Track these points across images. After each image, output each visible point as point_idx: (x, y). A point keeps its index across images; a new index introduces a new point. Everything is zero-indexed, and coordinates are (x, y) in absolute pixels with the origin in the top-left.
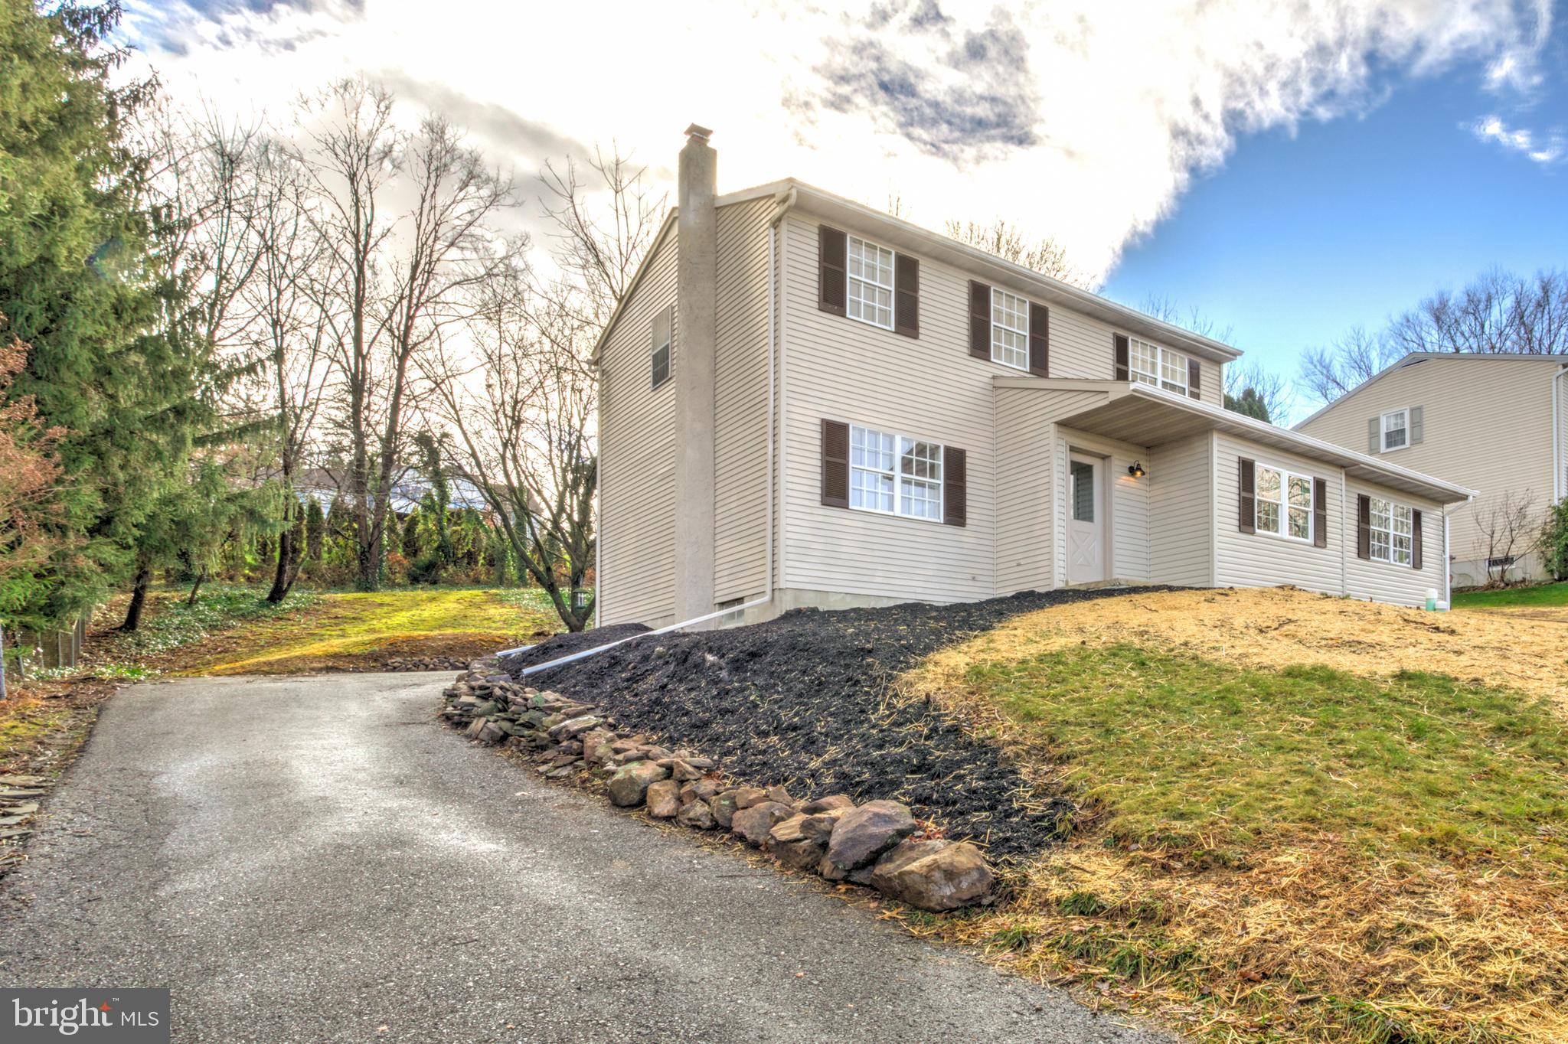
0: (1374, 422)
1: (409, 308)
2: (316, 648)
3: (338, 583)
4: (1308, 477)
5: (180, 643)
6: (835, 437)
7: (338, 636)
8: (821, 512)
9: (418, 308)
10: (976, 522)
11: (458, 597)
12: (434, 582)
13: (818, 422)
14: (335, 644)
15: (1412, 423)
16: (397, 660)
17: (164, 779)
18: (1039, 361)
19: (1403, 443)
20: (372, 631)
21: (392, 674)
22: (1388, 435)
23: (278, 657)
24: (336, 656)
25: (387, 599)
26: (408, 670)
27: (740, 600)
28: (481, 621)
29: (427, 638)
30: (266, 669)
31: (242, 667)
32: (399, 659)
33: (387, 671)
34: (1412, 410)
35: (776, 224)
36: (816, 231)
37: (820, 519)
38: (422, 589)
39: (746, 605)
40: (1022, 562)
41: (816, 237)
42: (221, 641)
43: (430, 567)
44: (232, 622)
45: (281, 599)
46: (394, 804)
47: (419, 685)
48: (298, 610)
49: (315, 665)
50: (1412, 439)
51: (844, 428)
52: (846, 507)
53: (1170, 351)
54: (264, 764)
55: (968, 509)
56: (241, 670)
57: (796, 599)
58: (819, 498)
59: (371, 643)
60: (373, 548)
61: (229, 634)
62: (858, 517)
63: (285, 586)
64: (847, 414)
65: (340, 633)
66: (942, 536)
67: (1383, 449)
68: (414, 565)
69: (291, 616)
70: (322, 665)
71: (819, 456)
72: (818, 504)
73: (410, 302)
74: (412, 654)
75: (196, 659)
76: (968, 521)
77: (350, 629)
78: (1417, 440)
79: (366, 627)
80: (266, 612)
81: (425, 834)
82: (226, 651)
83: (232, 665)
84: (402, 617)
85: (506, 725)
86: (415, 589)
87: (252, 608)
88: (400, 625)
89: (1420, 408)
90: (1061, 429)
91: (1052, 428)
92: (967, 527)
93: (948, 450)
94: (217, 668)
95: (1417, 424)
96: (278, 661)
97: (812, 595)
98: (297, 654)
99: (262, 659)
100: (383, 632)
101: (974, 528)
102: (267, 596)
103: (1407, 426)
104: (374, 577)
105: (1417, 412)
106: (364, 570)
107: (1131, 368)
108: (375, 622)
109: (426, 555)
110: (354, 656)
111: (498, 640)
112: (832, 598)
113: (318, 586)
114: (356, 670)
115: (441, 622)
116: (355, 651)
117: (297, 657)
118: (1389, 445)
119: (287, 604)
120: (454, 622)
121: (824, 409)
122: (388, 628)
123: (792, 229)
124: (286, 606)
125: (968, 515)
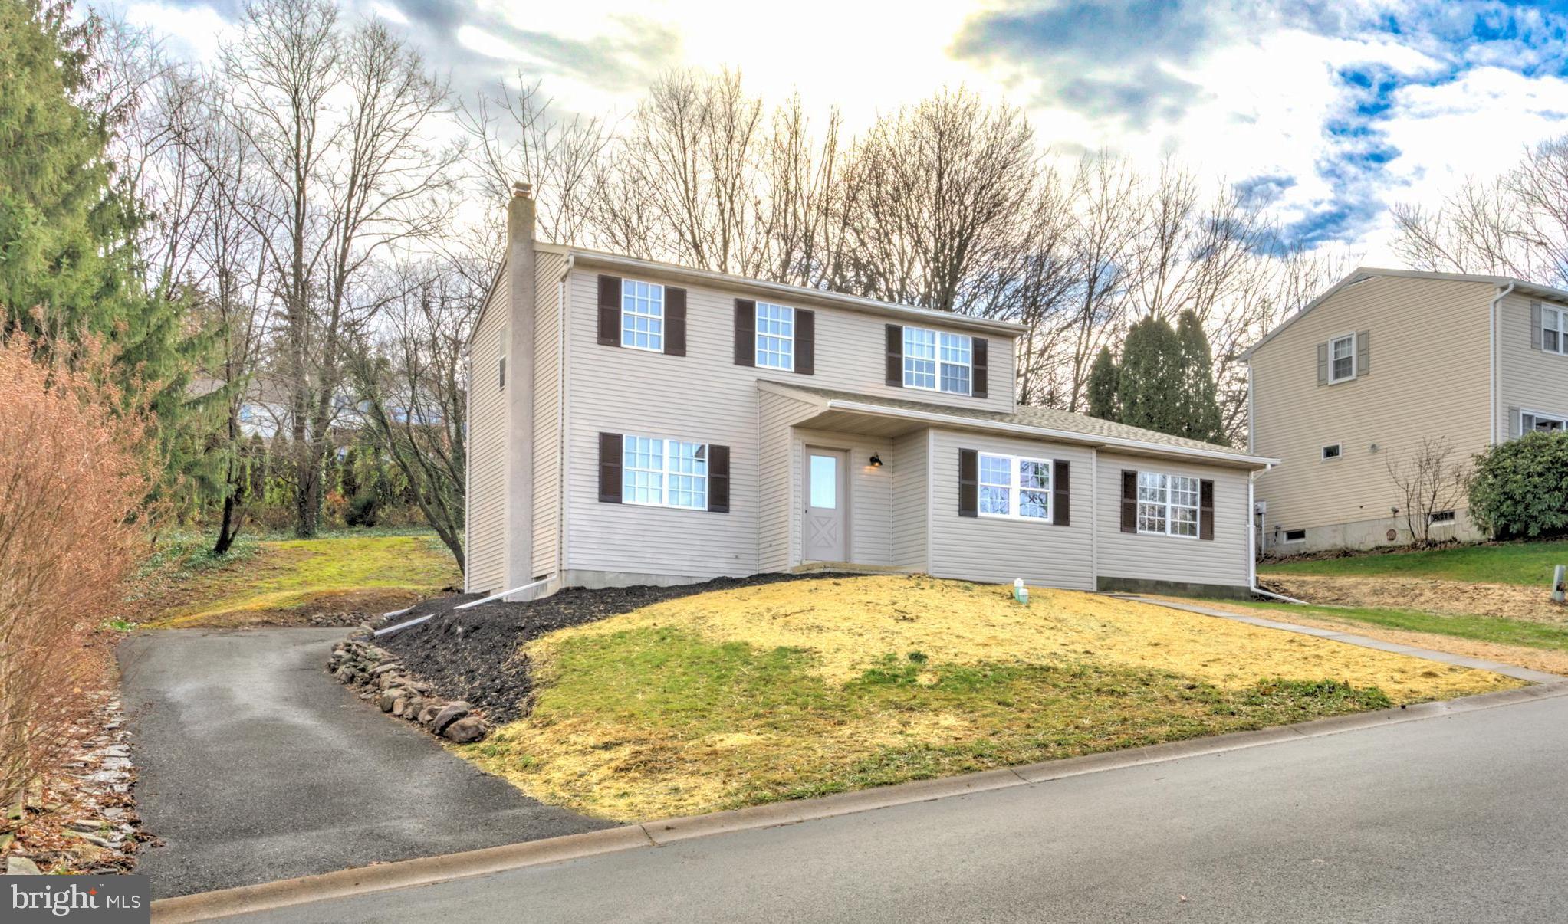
0: (1322, 348)
1: (347, 228)
2: (256, 603)
3: (278, 526)
4: (1046, 459)
5: (145, 595)
6: (610, 449)
7: (275, 588)
8: (597, 507)
9: (354, 228)
10: (739, 508)
11: (388, 544)
12: (370, 524)
13: (597, 435)
14: (272, 599)
15: (1359, 350)
16: (318, 616)
17: (170, 694)
18: (805, 361)
19: (1350, 374)
20: (304, 583)
21: (314, 630)
22: (1337, 364)
23: (224, 611)
24: (269, 611)
25: (322, 548)
26: (329, 625)
27: (544, 577)
28: (405, 572)
29: (347, 593)
30: (215, 622)
31: (196, 620)
32: (321, 615)
33: (311, 626)
34: (1358, 336)
35: (563, 279)
36: (596, 280)
37: (598, 513)
38: (358, 532)
39: (549, 579)
40: (774, 543)
41: (596, 285)
42: (177, 593)
43: (368, 506)
44: (185, 574)
45: (226, 550)
46: (278, 708)
47: (323, 641)
48: (241, 560)
49: (254, 619)
50: (1358, 370)
51: (618, 439)
52: (620, 502)
53: (951, 335)
54: (218, 688)
55: (731, 497)
56: (195, 624)
57: (577, 578)
58: (597, 496)
59: (300, 598)
60: (311, 490)
61: (182, 586)
62: (631, 510)
63: (231, 535)
64: (621, 426)
65: (276, 585)
66: (707, 522)
67: (1331, 381)
68: (352, 505)
69: (235, 567)
70: (259, 620)
71: (597, 463)
72: (597, 501)
73: (347, 223)
74: (334, 610)
75: (158, 612)
76: (731, 508)
77: (284, 580)
78: (1364, 372)
79: (298, 580)
80: (213, 562)
81: (287, 718)
82: (182, 604)
83: (188, 619)
84: (332, 569)
85: (353, 670)
86: (352, 532)
87: (202, 559)
88: (330, 577)
89: (1367, 334)
90: (798, 431)
91: (789, 430)
92: (731, 513)
93: (712, 448)
94: (176, 620)
95: (1364, 351)
96: (224, 614)
97: (590, 574)
98: (240, 608)
99: (211, 613)
100: (314, 585)
101: (736, 513)
102: (214, 547)
103: (1354, 354)
104: (312, 520)
105: (1364, 337)
106: (302, 513)
107: (905, 355)
108: (307, 573)
109: (364, 495)
110: (286, 611)
111: (408, 595)
112: (608, 577)
113: (261, 530)
114: (286, 625)
115: (367, 574)
116: (286, 606)
117: (240, 612)
118: (1337, 376)
119: (232, 553)
120: (380, 574)
121: (601, 424)
122: (319, 580)
123: (575, 282)
124: (231, 557)
125: (731, 502)
